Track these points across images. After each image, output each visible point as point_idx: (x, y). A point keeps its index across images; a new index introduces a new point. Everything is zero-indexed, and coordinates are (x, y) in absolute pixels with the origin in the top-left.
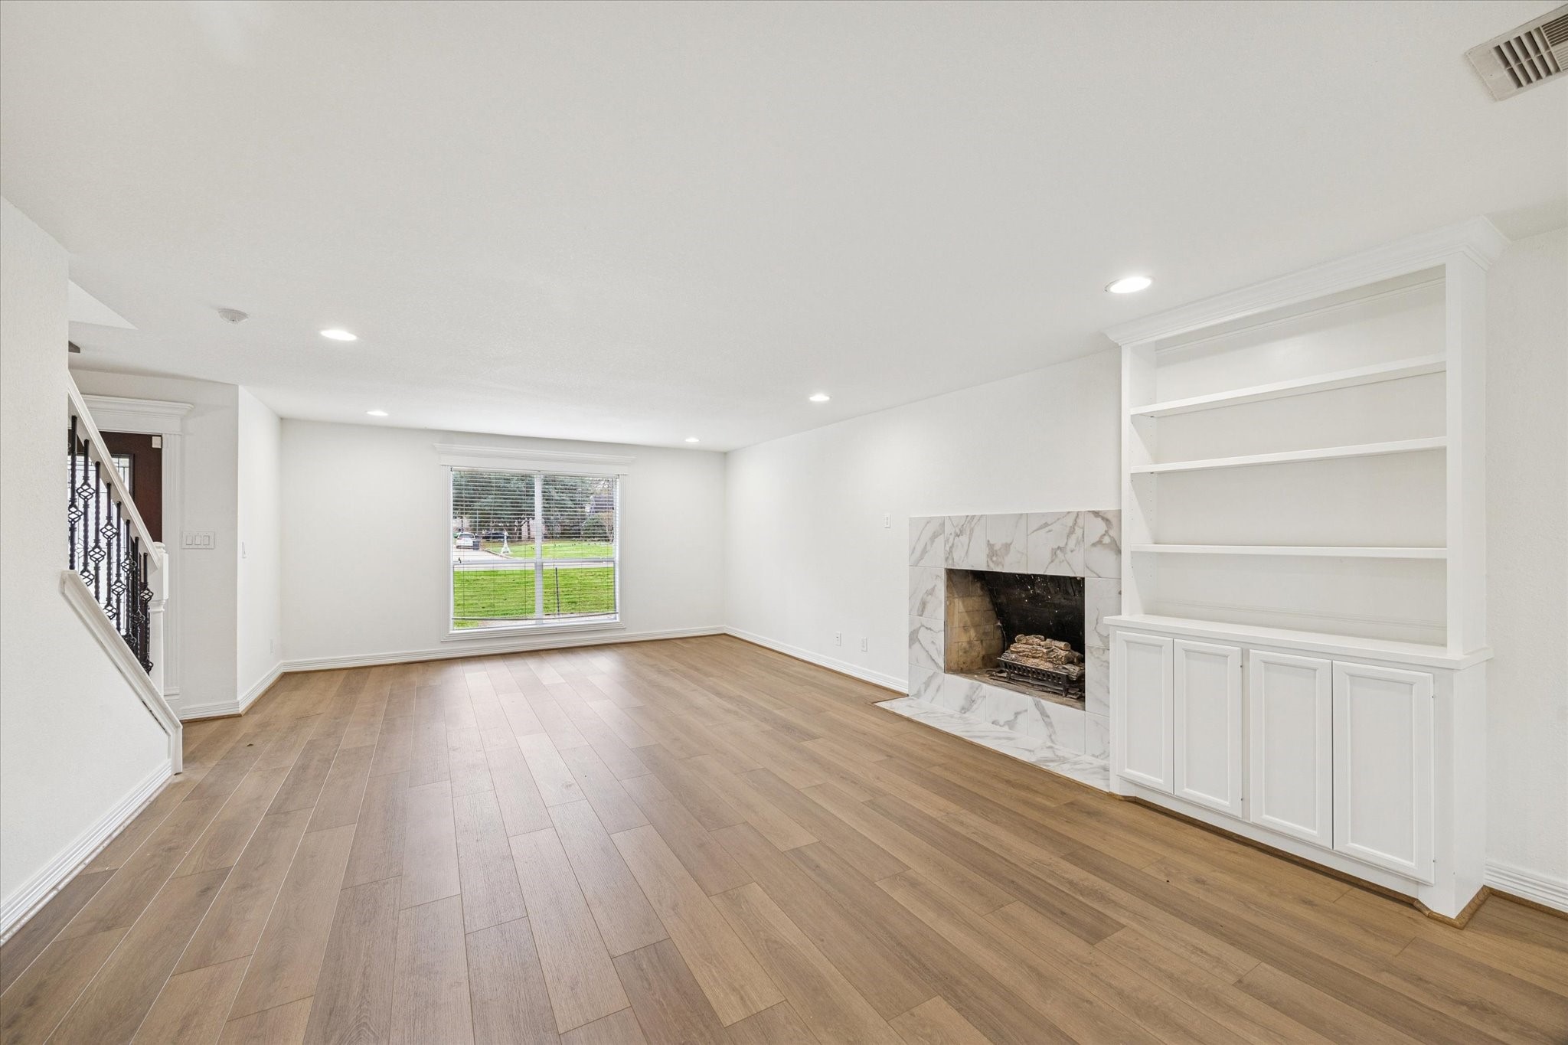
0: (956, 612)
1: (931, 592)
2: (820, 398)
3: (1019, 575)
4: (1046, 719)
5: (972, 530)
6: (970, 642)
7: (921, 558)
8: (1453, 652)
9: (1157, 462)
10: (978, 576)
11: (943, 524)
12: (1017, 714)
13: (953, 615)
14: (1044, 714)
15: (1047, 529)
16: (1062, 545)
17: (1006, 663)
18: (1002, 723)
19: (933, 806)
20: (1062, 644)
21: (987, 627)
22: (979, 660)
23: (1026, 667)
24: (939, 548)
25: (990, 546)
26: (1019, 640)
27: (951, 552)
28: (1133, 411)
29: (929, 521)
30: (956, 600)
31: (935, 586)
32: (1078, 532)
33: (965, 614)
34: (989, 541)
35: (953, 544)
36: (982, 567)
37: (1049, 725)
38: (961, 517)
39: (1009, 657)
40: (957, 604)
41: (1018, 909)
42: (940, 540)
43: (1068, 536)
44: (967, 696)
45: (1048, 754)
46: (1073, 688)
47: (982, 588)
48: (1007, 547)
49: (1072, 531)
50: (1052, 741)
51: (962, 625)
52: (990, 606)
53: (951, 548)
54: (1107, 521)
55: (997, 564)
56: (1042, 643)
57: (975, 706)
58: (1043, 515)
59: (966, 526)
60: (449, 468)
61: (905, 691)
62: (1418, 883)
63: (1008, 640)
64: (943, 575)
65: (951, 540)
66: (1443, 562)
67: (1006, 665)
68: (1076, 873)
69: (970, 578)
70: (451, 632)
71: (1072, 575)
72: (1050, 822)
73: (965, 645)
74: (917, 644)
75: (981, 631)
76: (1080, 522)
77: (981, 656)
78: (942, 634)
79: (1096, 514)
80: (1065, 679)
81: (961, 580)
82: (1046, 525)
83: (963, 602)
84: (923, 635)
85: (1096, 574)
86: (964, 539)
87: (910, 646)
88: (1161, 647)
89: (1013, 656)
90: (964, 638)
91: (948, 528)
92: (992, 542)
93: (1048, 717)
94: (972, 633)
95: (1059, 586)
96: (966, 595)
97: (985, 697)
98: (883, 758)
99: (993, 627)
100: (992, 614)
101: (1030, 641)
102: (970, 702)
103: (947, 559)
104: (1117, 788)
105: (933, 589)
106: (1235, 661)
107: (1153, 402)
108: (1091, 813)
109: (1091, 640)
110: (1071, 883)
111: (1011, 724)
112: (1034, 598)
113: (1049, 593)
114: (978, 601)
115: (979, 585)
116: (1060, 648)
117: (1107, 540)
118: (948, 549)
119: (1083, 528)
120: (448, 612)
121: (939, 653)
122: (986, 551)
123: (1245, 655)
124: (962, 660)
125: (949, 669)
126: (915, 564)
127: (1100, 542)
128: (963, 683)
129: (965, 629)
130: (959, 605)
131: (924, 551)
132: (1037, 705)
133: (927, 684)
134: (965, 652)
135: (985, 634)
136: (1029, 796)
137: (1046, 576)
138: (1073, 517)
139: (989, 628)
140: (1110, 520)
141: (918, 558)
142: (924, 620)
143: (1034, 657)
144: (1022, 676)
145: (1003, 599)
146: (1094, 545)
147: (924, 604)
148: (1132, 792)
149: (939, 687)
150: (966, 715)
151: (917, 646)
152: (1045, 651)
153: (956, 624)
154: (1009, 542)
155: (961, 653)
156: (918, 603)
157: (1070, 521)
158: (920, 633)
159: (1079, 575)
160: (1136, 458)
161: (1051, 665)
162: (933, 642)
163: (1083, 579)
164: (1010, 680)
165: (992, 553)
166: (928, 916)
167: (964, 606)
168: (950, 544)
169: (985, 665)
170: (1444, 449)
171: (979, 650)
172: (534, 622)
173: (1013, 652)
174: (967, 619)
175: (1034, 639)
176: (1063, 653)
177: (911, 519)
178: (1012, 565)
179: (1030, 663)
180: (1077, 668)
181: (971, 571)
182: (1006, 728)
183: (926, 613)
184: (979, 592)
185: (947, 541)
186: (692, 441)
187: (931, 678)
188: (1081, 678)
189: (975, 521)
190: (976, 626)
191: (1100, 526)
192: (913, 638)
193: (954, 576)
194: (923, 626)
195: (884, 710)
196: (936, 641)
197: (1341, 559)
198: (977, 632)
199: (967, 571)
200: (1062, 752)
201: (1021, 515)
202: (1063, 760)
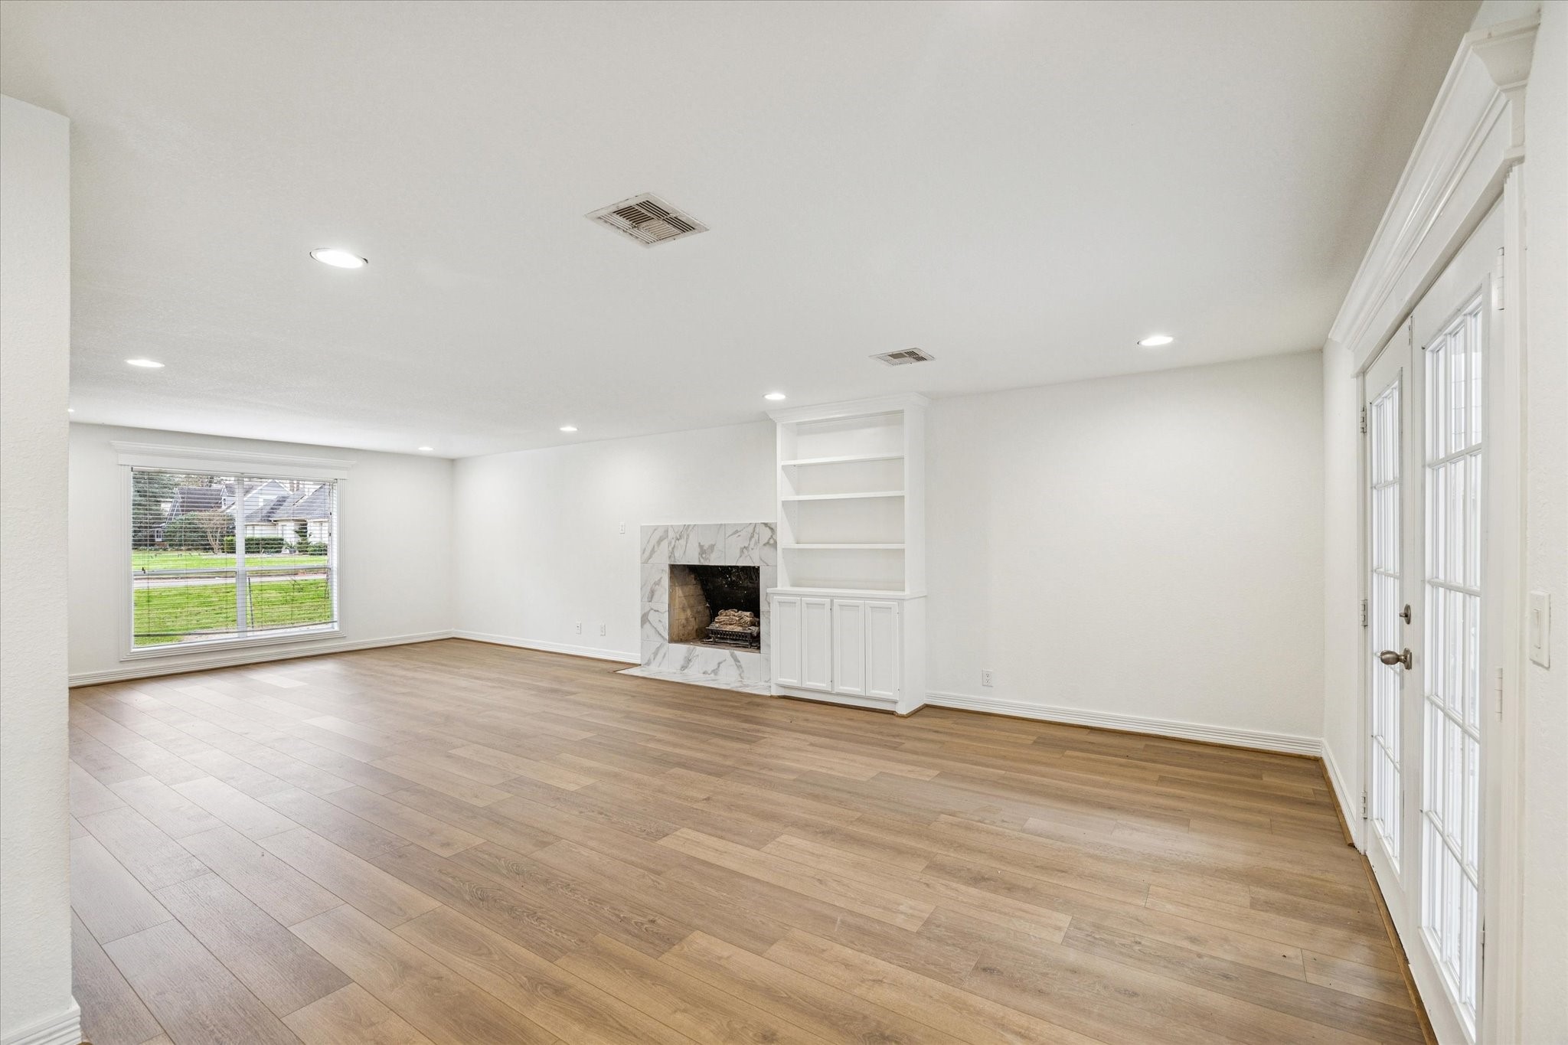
0: (677, 597)
1: (658, 583)
2: (569, 429)
3: (721, 567)
4: (738, 664)
5: (688, 535)
6: (687, 619)
7: (650, 557)
8: (907, 592)
9: (798, 493)
10: (693, 569)
11: (666, 531)
12: (719, 664)
13: (675, 599)
14: (736, 660)
15: (738, 534)
16: (747, 545)
17: (712, 630)
18: (709, 672)
19: (667, 713)
20: (748, 613)
21: (700, 607)
22: (694, 632)
23: (726, 631)
24: (663, 551)
25: (701, 546)
26: (721, 614)
27: (672, 552)
28: (783, 463)
29: (656, 529)
30: (677, 588)
31: (661, 578)
32: (756, 536)
33: (683, 598)
34: (700, 543)
35: (674, 546)
36: (696, 563)
37: (739, 667)
38: (679, 526)
39: (715, 626)
40: (677, 591)
41: (715, 740)
42: (665, 543)
43: (750, 540)
44: (686, 657)
45: (739, 684)
46: (753, 641)
47: (695, 579)
48: (712, 547)
49: (752, 537)
50: (742, 678)
51: (681, 606)
52: (702, 592)
53: (673, 548)
54: (772, 529)
55: (706, 559)
56: (736, 614)
57: (691, 664)
58: (735, 525)
59: (684, 533)
60: (130, 467)
61: (638, 662)
62: (895, 702)
63: (713, 615)
64: (667, 569)
65: (673, 543)
66: (903, 550)
67: (713, 632)
68: (746, 726)
69: (687, 571)
70: (133, 650)
71: (752, 565)
72: (738, 711)
73: (684, 621)
74: (648, 623)
75: (695, 610)
76: (757, 530)
77: (695, 629)
78: (667, 613)
79: (766, 525)
80: (749, 636)
81: (681, 573)
82: (737, 532)
83: (682, 590)
84: (652, 617)
85: (765, 563)
86: (682, 542)
87: (642, 626)
88: (795, 603)
89: (717, 625)
90: (683, 617)
91: (671, 534)
92: (702, 544)
93: (739, 662)
94: (689, 612)
95: (747, 574)
96: (684, 584)
97: (698, 656)
98: (630, 697)
99: (703, 607)
100: (702, 598)
101: (728, 614)
102: (688, 661)
103: (670, 557)
104: (775, 692)
105: (660, 580)
106: (828, 607)
107: (795, 458)
108: (758, 705)
109: (763, 607)
110: (743, 729)
111: (715, 672)
112: (732, 584)
113: (740, 579)
114: (693, 588)
115: (693, 576)
116: (747, 616)
117: (772, 542)
118: (670, 549)
119: (759, 534)
120: (130, 629)
121: (665, 628)
122: (698, 550)
123: (832, 601)
124: (681, 633)
125: (672, 640)
126: (645, 562)
127: (768, 543)
128: (682, 648)
129: (684, 609)
130: (679, 592)
131: (653, 551)
132: (732, 655)
133: (656, 654)
134: (684, 627)
135: (698, 612)
136: (725, 703)
137: (738, 567)
138: (752, 527)
139: (700, 608)
140: (772, 528)
141: (648, 556)
142: (653, 605)
143: (730, 624)
144: (723, 639)
145: (710, 586)
146: (765, 545)
147: (652, 592)
148: (783, 692)
149: (665, 654)
150: (686, 671)
151: (647, 625)
152: (737, 619)
153: (677, 606)
154: (713, 543)
155: (680, 627)
156: (647, 593)
157: (751, 529)
158: (650, 615)
159: (756, 565)
160: (785, 491)
161: (741, 628)
162: (660, 621)
163: (759, 567)
164: (715, 643)
165: (702, 551)
166: (669, 749)
167: (683, 593)
168: (672, 546)
169: (698, 636)
170: (903, 497)
171: (693, 625)
172: (236, 635)
173: (717, 622)
174: (685, 601)
175: (731, 612)
176: (749, 619)
177: (641, 527)
178: (715, 560)
179: (728, 628)
180: (757, 628)
181: (688, 565)
182: (712, 675)
183: (654, 600)
184: (694, 582)
185: (670, 543)
186: (426, 449)
187: (658, 649)
188: (759, 634)
189: (690, 528)
190: (691, 607)
191: (768, 532)
192: (645, 619)
193: (674, 569)
194: (652, 609)
195: (623, 674)
196: (662, 621)
197: (877, 550)
198: (692, 611)
199: (684, 565)
200: (746, 682)
201: (721, 524)
202: (747, 686)
